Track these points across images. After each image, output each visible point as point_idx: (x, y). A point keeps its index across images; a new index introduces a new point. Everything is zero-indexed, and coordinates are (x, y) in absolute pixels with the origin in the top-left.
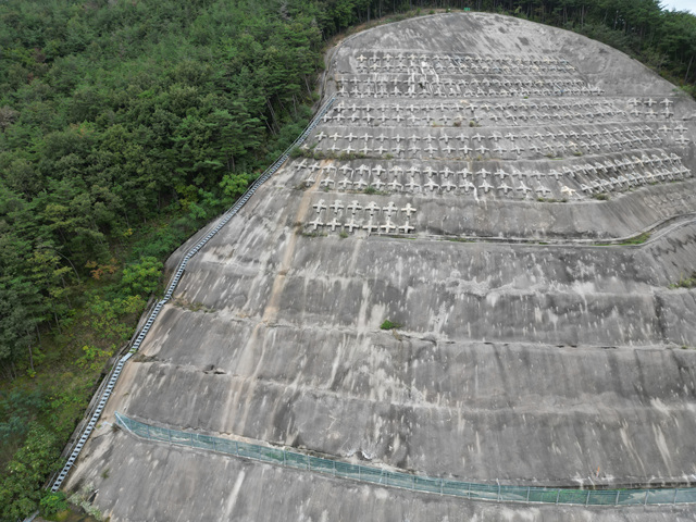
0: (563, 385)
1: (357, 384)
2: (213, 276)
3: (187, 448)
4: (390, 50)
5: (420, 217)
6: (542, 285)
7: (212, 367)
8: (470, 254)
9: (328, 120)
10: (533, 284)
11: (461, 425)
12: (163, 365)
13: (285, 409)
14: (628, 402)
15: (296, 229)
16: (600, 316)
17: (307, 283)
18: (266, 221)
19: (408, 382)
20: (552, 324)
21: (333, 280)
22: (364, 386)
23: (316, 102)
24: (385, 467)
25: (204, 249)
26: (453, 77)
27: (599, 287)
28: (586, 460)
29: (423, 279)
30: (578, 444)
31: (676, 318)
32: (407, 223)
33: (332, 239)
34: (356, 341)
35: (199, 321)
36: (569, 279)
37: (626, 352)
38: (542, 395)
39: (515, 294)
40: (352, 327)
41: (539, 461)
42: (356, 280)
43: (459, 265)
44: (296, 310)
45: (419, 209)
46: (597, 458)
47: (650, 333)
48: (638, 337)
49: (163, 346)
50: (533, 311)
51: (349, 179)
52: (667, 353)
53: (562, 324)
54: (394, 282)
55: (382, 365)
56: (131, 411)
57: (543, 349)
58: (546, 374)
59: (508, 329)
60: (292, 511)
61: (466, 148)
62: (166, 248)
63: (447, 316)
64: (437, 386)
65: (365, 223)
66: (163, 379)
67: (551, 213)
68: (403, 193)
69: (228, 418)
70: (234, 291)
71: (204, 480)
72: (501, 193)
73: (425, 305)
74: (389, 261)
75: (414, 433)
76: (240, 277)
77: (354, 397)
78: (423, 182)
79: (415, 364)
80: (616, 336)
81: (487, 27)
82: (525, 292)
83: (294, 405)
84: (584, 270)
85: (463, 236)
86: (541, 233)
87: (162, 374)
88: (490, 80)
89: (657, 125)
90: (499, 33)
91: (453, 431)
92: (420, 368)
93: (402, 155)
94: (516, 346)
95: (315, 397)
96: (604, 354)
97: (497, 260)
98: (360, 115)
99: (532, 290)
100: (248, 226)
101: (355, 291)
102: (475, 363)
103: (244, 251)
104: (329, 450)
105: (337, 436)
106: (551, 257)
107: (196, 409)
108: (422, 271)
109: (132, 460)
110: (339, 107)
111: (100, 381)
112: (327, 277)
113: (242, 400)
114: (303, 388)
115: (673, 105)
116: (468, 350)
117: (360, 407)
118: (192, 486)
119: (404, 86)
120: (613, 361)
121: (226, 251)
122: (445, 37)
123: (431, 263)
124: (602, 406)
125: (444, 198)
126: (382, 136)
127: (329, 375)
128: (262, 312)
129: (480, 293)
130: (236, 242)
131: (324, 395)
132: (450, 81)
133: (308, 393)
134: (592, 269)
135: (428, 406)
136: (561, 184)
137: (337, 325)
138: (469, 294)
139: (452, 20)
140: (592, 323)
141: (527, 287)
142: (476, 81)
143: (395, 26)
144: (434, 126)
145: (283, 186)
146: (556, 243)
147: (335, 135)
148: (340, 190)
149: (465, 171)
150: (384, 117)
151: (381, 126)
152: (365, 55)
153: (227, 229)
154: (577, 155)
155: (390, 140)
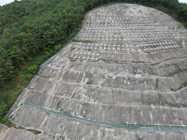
0: (128, 100)
1: (78, 97)
2: (49, 70)
3: (36, 110)
4: (102, 14)
6: (127, 75)
7: (45, 91)
8: (111, 66)
9: (83, 32)
10: (125, 74)
11: (100, 108)
12: (34, 90)
13: (60, 102)
14: (145, 105)
15: (70, 59)
16: (141, 83)
17: (70, 72)
18: (64, 57)
19: (90, 97)
20: (128, 84)
21: (77, 72)
22: (79, 97)
23: (81, 27)
24: (80, 117)
25: (48, 63)
26: (117, 21)
27: (142, 75)
28: (130, 118)
29: (98, 72)
30: (129, 114)
31: (162, 84)
32: (97, 58)
33: (78, 61)
34: (80, 87)
35: (44, 80)
36: (135, 73)
37: (146, 92)
38: (122, 102)
39: (120, 77)
40: (79, 83)
41: (118, 118)
42: (82, 72)
43: (108, 69)
44: (67, 79)
45: (101, 55)
46: (133, 118)
47: (154, 88)
48: (150, 89)
49: (35, 86)
50: (124, 81)
51: (85, 47)
52: (157, 93)
53: (131, 84)
54: (91, 73)
55: (84, 93)
56: (26, 101)
57: (125, 90)
58: (124, 97)
59: (117, 85)
60: (57, 125)
61: (116, 39)
62: (40, 63)
63: (102, 81)
64: (97, 98)
65: (87, 58)
66: (34, 94)
67: (134, 56)
68: (98, 51)
69: (47, 104)
70: (53, 74)
71: (38, 117)
72: (122, 51)
73: (98, 79)
74: (91, 67)
75: (89, 109)
76: (55, 70)
77: (76, 100)
78: (103, 48)
79: (92, 93)
80: (145, 88)
81: (130, 8)
82: (123, 76)
83: (62, 101)
84: (139, 71)
85: (110, 62)
86: (130, 62)
87: (34, 92)
88: (127, 22)
89: (172, 34)
90: (133, 9)
91: (98, 109)
92: (93, 94)
93: (99, 41)
94: (118, 89)
95: (67, 100)
96: (140, 92)
97: (117, 68)
98: (91, 31)
99: (125, 76)
100: (59, 58)
101: (82, 75)
102: (107, 93)
103: (57, 64)
104: (68, 112)
105: (71, 109)
106: (131, 67)
107: (40, 101)
108: (98, 70)
109: (23, 112)
110: (86, 29)
111: (20, 93)
112: (75, 71)
113: (50, 99)
114: (65, 97)
115: (177, 29)
116: (106, 90)
117: (77, 102)
118: (36, 118)
119: (104, 23)
120: (142, 94)
121: (53, 64)
122: (118, 10)
123: (101, 68)
124: (137, 105)
125: (107, 52)
126: (95, 36)
127: (72, 94)
128: (59, 79)
129: (111, 76)
131: (69, 99)
132: (116, 22)
133: (65, 99)
134: (141, 71)
135: (94, 103)
136: (138, 49)
137: (76, 83)
138: (108, 76)
139: (121, 6)
140: (139, 85)
141: (123, 75)
142: (123, 22)
143: (105, 8)
144: (109, 34)
145: (69, 48)
146: (133, 64)
147: (84, 36)
148: (82, 50)
149: (114, 45)
150: (97, 31)
151: (96, 34)
152: (95, 15)
153: (55, 59)
154: (146, 42)
155: (97, 37)
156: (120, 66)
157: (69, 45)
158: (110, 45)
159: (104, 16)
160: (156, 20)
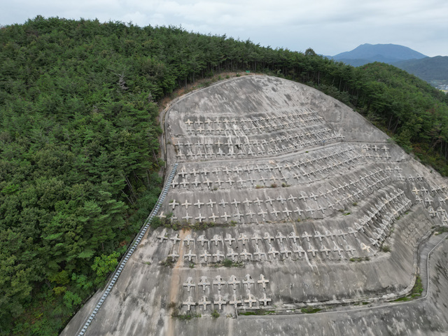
4: (208, 114)
9: (175, 185)
18: (141, 303)
26: (257, 137)
32: (264, 295)
33: (206, 319)
45: (271, 280)
51: (208, 251)
61: (287, 210)
65: (231, 298)
67: (363, 273)
68: (254, 263)
72: (325, 256)
78: (266, 249)
81: (264, 87)
84: (399, 327)
85: (309, 303)
86: (360, 292)
89: (384, 166)
90: (273, 92)
93: (243, 220)
98: (201, 179)
106: (377, 320)
110: (182, 172)
115: (389, 150)
119: (225, 148)
122: (241, 99)
125: (286, 265)
132: (256, 141)
136: (359, 241)
139: (243, 84)
142: (273, 140)
143: (207, 91)
144: (258, 188)
145: (150, 261)
146: (373, 302)
147: (187, 203)
148: (202, 264)
149: (294, 235)
150: (219, 181)
151: (219, 190)
152: (191, 118)
153: (104, 311)
154: (355, 205)
155: (229, 205)
156: (347, 320)
157: (143, 243)
158: (281, 236)
159: (217, 120)
160: (331, 121)
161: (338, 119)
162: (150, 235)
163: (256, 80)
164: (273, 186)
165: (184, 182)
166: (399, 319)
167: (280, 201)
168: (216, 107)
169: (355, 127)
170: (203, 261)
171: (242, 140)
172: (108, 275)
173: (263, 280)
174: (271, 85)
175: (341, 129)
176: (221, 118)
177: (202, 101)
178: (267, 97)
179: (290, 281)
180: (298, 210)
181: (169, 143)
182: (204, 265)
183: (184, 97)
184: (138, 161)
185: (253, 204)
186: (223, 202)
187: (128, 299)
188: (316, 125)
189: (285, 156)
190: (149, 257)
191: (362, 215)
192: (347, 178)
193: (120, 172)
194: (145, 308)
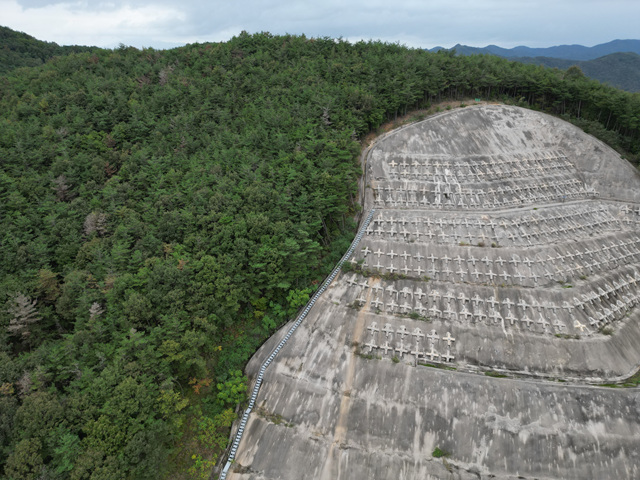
2: (288, 389)
4: (417, 155)
5: (459, 346)
6: (562, 424)
8: (503, 390)
9: (370, 233)
10: (554, 423)
15: (354, 349)
16: (610, 456)
17: (368, 407)
18: (327, 337)
20: (572, 462)
21: (390, 406)
23: (357, 212)
25: (278, 359)
27: (609, 428)
29: (465, 411)
32: (448, 352)
33: (385, 362)
34: (415, 468)
35: (282, 436)
36: (584, 419)
39: (542, 433)
40: (409, 452)
42: (409, 407)
43: (495, 400)
44: (361, 432)
45: (457, 339)
49: (255, 456)
50: (556, 448)
51: (395, 301)
53: (580, 462)
54: (442, 413)
59: (537, 465)
61: (491, 273)
63: (487, 449)
65: (412, 348)
67: (568, 351)
68: (443, 320)
70: (307, 407)
72: (525, 326)
73: (468, 437)
74: (436, 391)
76: (312, 394)
78: (458, 309)
80: (623, 476)
81: (496, 122)
82: (550, 431)
84: (596, 410)
85: (496, 369)
86: (559, 369)
93: (438, 277)
97: (526, 397)
99: (555, 429)
100: (312, 340)
101: (409, 417)
103: (312, 367)
106: (569, 397)
108: (464, 403)
110: (378, 219)
112: (385, 402)
121: (296, 363)
122: (462, 137)
123: (472, 396)
125: (477, 328)
128: (333, 431)
129: (512, 429)
130: (303, 355)
132: (470, 191)
134: (602, 409)
136: (573, 318)
137: (397, 450)
138: (505, 431)
140: (604, 462)
141: (550, 426)
142: (492, 191)
143: (419, 127)
144: (461, 245)
145: (338, 301)
146: (572, 381)
147: (379, 252)
148: (389, 312)
149: (493, 300)
150: (418, 233)
151: (416, 242)
152: (396, 160)
153: (294, 340)
154: (583, 279)
155: (425, 259)
156: (534, 391)
157: (333, 284)
158: (478, 299)
159: (427, 163)
160: (584, 170)
161: (595, 168)
162: (340, 278)
163: (486, 111)
164: (481, 245)
165: (380, 230)
166: (598, 403)
167: (484, 262)
168: (427, 146)
169: (617, 181)
170: (389, 309)
171: (453, 188)
172: (300, 308)
173: (449, 338)
174: (505, 119)
175: (596, 182)
176: (432, 161)
177: (412, 139)
178: (497, 135)
179: (478, 344)
180: (505, 274)
181: (369, 187)
182: (390, 313)
183: (391, 133)
184: (335, 204)
185: (452, 262)
186: (419, 255)
187: (316, 332)
188: (560, 175)
189: (504, 212)
190: (337, 298)
191: (589, 291)
192: (582, 246)
193: (318, 214)
194: (331, 342)
